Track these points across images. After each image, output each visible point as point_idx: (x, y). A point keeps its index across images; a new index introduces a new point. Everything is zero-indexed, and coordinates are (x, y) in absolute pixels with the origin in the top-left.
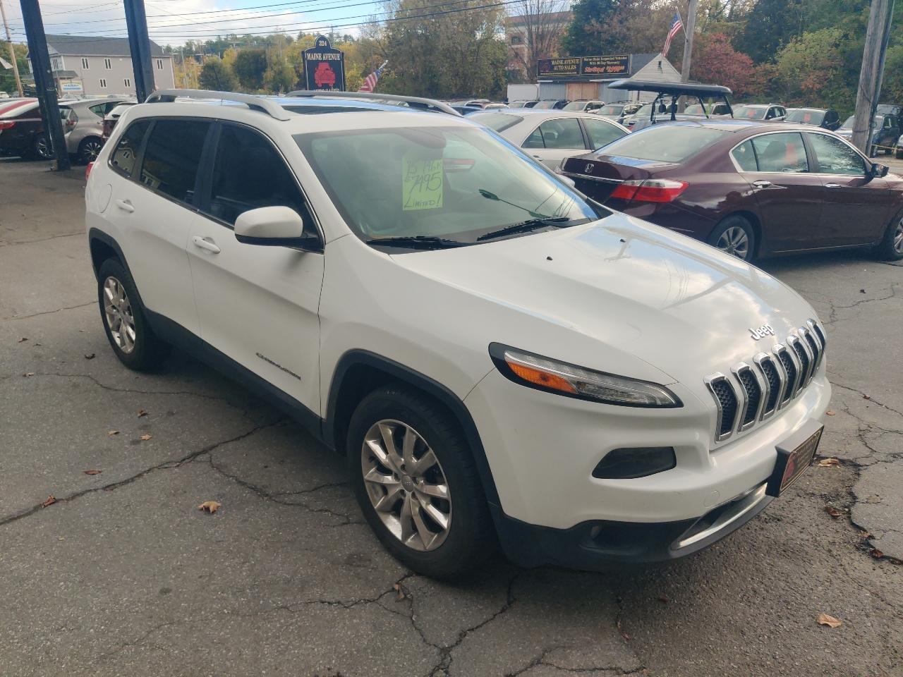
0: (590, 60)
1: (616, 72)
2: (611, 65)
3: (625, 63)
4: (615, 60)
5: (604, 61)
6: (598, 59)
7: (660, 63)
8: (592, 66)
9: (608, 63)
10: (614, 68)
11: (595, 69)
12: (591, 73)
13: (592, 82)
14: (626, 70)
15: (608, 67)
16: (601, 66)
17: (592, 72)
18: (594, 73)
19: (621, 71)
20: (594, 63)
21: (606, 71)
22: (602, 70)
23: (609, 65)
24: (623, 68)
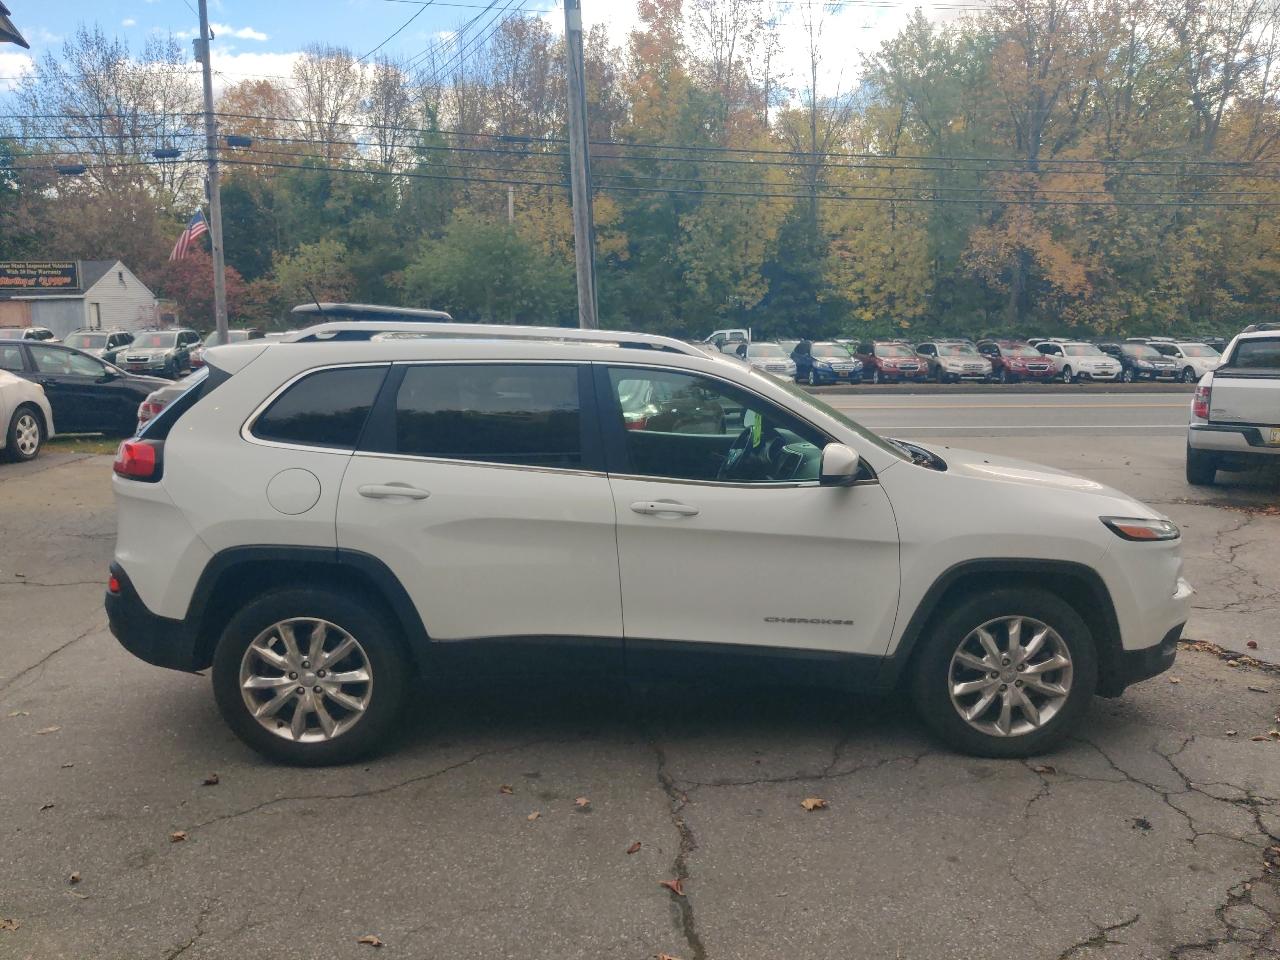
0: (7, 266)
1: (57, 286)
2: (47, 276)
3: (71, 273)
4: (53, 269)
5: (32, 269)
6: (23, 266)
7: (120, 274)
8: (11, 276)
9: (40, 271)
10: (52, 280)
11: (17, 281)
12: (9, 286)
13: (17, 300)
14: (74, 282)
15: (41, 279)
16: (30, 277)
17: (13, 285)
18: (16, 286)
19: (65, 285)
20: (16, 272)
21: (38, 284)
22: (32, 282)
23: (44, 276)
24: (68, 280)
